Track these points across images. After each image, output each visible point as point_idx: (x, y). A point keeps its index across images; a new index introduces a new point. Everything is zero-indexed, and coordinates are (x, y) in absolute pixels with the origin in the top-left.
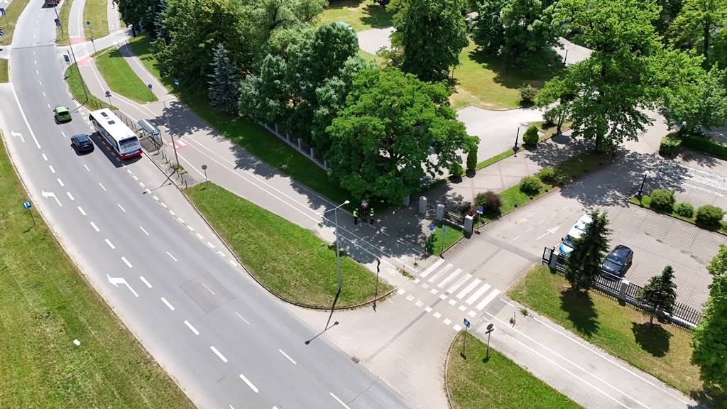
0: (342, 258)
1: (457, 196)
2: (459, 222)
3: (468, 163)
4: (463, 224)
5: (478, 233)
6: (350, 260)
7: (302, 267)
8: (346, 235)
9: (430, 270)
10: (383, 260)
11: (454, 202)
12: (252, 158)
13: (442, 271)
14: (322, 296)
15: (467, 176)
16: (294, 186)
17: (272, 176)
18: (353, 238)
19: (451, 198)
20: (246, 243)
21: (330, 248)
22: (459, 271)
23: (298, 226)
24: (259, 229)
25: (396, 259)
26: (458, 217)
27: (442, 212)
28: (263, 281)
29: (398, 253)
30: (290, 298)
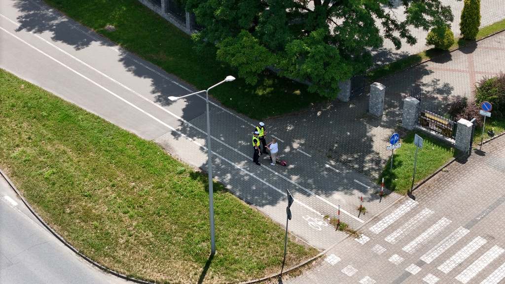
0: (218, 195)
1: (440, 85)
2: (446, 132)
3: (464, 25)
4: (453, 135)
5: (481, 153)
6: (232, 199)
7: (141, 210)
8: (225, 152)
9: (389, 220)
10: (299, 199)
11: (435, 96)
12: (50, 12)
13: (412, 222)
14: (178, 265)
15: (460, 49)
16: (127, 62)
17: (87, 44)
18: (239, 159)
19: (430, 89)
20: (34, 164)
21: (194, 176)
22: (444, 222)
23: (134, 136)
24: (61, 140)
25: (322, 198)
26: (445, 121)
27: (413, 112)
28: (66, 233)
29: (326, 187)
30: (117, 267)
